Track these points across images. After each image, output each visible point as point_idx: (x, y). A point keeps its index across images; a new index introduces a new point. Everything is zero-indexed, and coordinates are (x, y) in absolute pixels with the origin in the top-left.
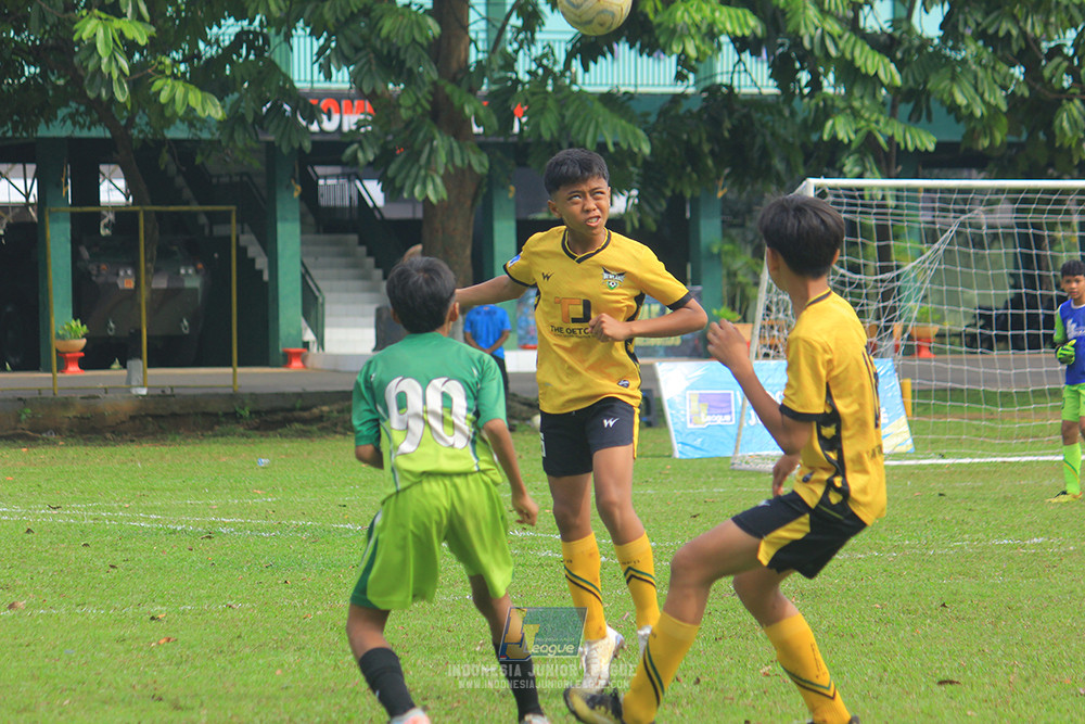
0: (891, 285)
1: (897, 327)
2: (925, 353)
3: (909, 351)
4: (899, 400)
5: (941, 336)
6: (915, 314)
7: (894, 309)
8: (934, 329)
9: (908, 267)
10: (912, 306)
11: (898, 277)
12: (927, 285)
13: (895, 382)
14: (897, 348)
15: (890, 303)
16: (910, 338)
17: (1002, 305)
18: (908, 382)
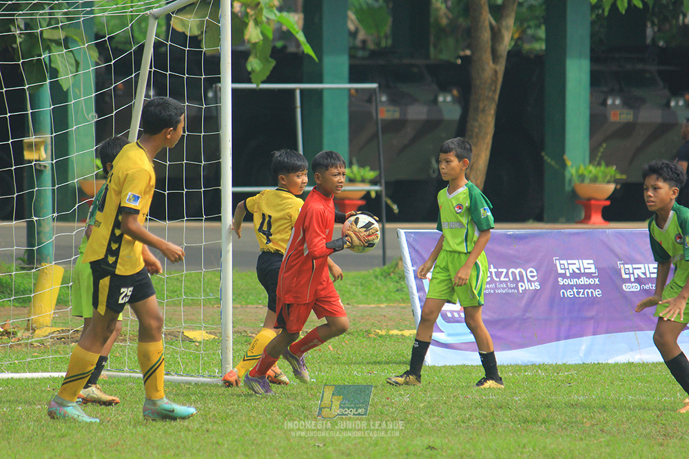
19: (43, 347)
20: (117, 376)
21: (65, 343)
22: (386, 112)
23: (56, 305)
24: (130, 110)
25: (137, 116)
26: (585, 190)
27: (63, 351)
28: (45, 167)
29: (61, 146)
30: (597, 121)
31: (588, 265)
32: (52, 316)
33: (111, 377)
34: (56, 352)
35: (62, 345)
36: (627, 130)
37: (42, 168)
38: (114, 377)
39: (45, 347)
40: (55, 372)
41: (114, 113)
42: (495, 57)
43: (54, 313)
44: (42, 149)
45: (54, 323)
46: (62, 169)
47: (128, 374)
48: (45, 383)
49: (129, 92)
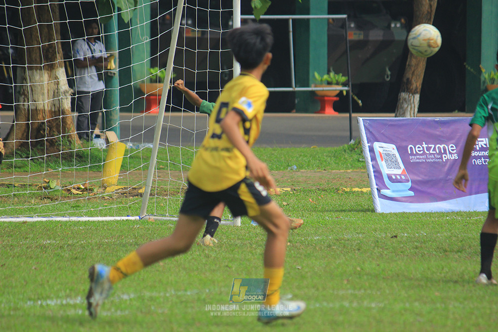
19: (111, 199)
20: (161, 219)
21: (126, 197)
22: (354, 34)
23: (121, 170)
24: (170, 34)
25: (175, 38)
27: (125, 202)
28: (114, 74)
32: (118, 178)
33: (156, 220)
34: (121, 202)
35: (125, 199)
37: (112, 75)
38: (159, 220)
39: (113, 199)
40: (119, 216)
41: (159, 36)
43: (120, 176)
44: (113, 61)
45: (119, 183)
47: (168, 218)
48: (111, 224)
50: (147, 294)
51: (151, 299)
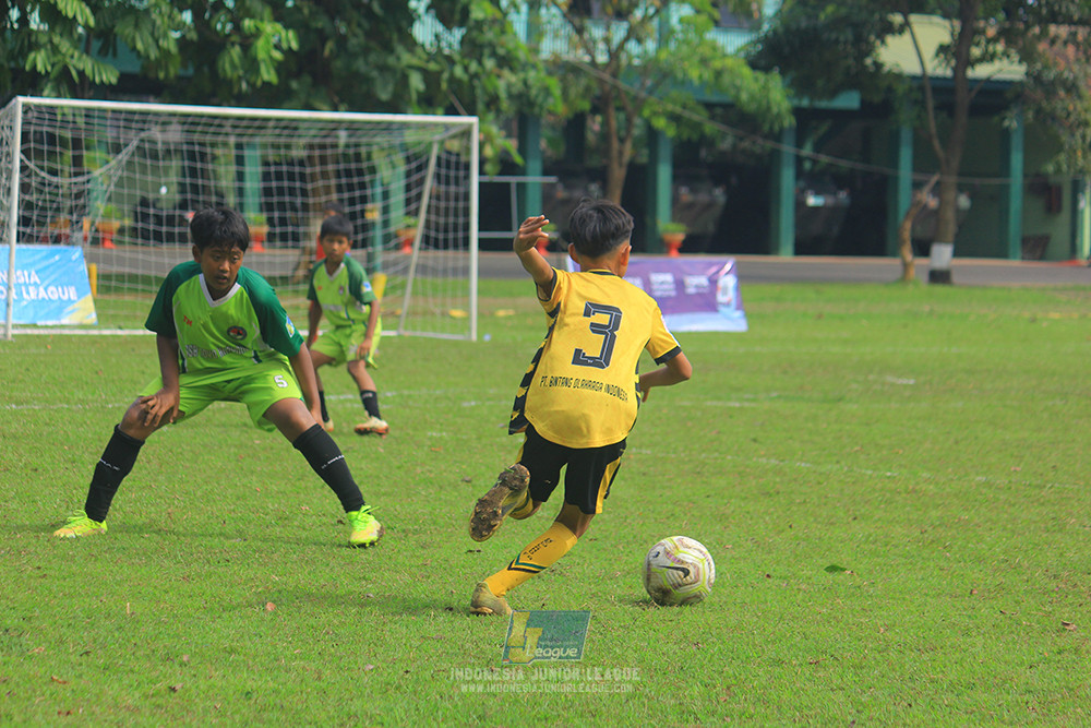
0: (81, 188)
1: (86, 222)
2: (108, 244)
3: (96, 242)
4: (87, 280)
5: (121, 231)
6: (102, 211)
7: (84, 207)
8: (116, 224)
9: (97, 173)
10: (100, 206)
11: (88, 181)
12: (112, 188)
13: (83, 267)
14: (85, 239)
15: (82, 201)
16: (97, 231)
17: (171, 206)
18: (94, 267)
22: (561, 193)
25: (426, 195)
26: (668, 237)
28: (377, 222)
29: (386, 210)
30: (675, 200)
31: (668, 278)
36: (690, 206)
37: (375, 223)
41: (413, 193)
42: (620, 164)
44: (375, 212)
46: (386, 223)
49: (421, 182)
50: (406, 392)
51: (409, 396)
